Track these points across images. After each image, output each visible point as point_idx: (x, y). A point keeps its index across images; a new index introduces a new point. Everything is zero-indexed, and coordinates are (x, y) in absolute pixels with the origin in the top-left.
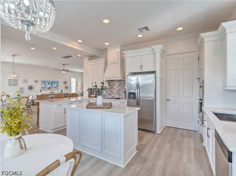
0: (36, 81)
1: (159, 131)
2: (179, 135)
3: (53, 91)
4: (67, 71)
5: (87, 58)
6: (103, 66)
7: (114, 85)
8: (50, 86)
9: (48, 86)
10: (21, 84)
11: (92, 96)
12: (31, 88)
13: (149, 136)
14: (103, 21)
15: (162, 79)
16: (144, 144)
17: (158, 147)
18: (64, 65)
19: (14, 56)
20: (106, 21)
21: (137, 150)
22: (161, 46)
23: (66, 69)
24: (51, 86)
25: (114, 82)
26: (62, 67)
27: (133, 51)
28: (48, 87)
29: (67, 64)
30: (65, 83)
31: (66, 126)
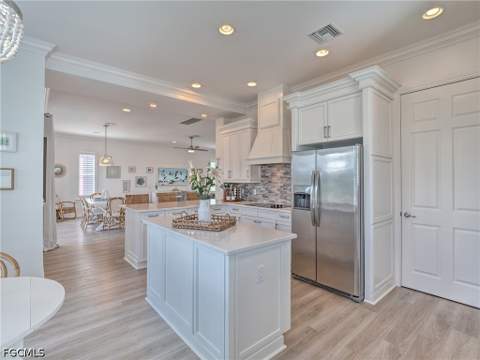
1: (371, 299)
2: (433, 318)
4: (197, 148)
5: (222, 120)
6: (248, 134)
7: (273, 175)
8: (172, 178)
9: (170, 178)
10: (125, 175)
11: (228, 198)
12: (140, 181)
13: (336, 308)
14: (220, 30)
15: (384, 159)
16: (315, 331)
17: (351, 345)
18: (191, 138)
19: (106, 126)
20: (227, 30)
21: (285, 343)
22: (376, 70)
23: (195, 144)
24: (174, 179)
25: (274, 169)
26: (188, 142)
27: (304, 94)
28: (169, 181)
29: (197, 136)
31: (145, 262)
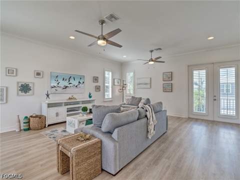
0: (38, 74)
3: (75, 96)
8: (66, 83)
9: (63, 83)
28: (62, 86)
30: (96, 79)
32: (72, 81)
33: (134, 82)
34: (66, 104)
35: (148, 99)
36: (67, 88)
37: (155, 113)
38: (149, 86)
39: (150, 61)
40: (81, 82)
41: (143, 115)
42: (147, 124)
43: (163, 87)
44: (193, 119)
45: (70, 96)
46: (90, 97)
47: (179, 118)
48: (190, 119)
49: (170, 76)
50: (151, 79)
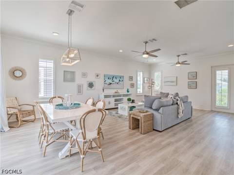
0: (97, 76)
10: (79, 80)
12: (91, 85)
24: (111, 82)
30: (131, 78)
32: (114, 79)
33: (162, 80)
34: (114, 96)
35: (177, 93)
36: (111, 85)
37: (183, 102)
38: (175, 84)
39: (177, 64)
40: (121, 80)
41: (175, 102)
42: (178, 109)
43: (188, 85)
44: (215, 111)
45: (116, 90)
46: (128, 92)
47: (202, 110)
48: (212, 111)
49: (195, 75)
50: (177, 78)
